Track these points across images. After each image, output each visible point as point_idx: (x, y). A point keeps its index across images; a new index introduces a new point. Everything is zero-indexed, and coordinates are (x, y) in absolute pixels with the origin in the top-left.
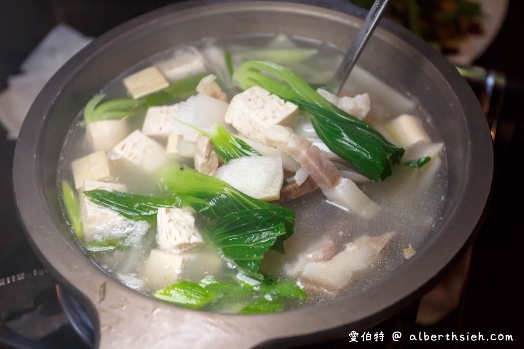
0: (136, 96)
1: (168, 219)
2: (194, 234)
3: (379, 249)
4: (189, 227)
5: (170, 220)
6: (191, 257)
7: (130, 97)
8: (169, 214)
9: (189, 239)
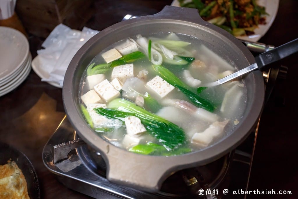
0: (108, 62)
1: (130, 122)
2: (142, 128)
3: (223, 127)
4: (139, 124)
5: (131, 123)
6: (142, 138)
7: (105, 63)
8: (130, 120)
9: (141, 130)
